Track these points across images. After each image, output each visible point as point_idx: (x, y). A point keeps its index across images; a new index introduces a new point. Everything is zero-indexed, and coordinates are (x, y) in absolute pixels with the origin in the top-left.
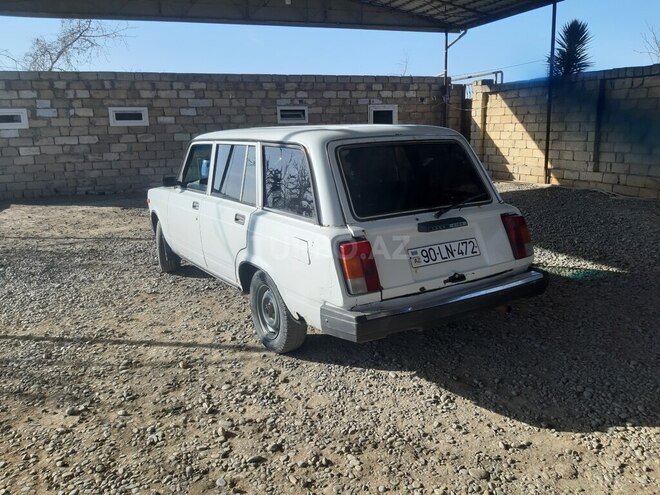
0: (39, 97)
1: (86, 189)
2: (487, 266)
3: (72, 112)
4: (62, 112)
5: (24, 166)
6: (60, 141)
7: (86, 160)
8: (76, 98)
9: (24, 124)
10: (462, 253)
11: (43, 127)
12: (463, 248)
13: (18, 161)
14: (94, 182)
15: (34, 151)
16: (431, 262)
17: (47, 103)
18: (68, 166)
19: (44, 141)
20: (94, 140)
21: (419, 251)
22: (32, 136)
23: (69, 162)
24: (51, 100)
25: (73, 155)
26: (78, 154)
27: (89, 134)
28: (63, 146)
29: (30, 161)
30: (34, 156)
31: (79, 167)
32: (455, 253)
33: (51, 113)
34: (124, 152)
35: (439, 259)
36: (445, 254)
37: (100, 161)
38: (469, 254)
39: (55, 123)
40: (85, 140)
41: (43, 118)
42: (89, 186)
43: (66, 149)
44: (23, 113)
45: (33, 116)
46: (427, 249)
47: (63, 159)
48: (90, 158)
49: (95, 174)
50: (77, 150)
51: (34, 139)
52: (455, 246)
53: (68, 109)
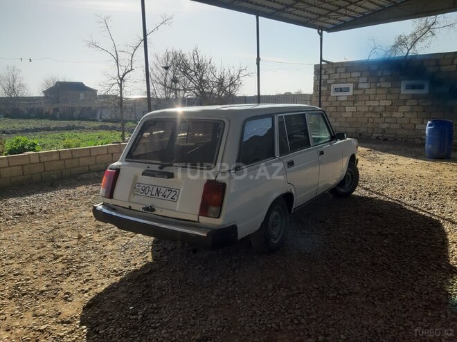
0: (361, 76)
1: (378, 135)
2: (175, 211)
3: (378, 85)
4: (373, 85)
5: (347, 118)
6: (368, 103)
7: (381, 116)
8: (382, 76)
9: (351, 93)
10: (165, 196)
11: (360, 95)
12: (167, 193)
13: (344, 115)
14: (384, 131)
15: (353, 109)
16: (144, 194)
17: (365, 80)
18: (370, 119)
19: (360, 104)
20: (388, 103)
21: (142, 185)
22: (354, 100)
23: (372, 117)
24: (368, 77)
25: (374, 112)
26: (377, 112)
27: (386, 99)
28: (369, 106)
29: (350, 115)
30: (353, 112)
31: (377, 121)
32: (160, 195)
33: (366, 86)
34: (407, 112)
35: (149, 195)
36: (154, 193)
37: (390, 117)
38: (169, 198)
39: (368, 92)
40: (383, 103)
41: (361, 89)
42: (381, 133)
43: (371, 109)
44: (351, 86)
45: (356, 88)
46: (146, 186)
47: (368, 115)
48: (384, 115)
49: (385, 126)
50: (377, 110)
51: (354, 102)
52: (163, 190)
53: (376, 83)
